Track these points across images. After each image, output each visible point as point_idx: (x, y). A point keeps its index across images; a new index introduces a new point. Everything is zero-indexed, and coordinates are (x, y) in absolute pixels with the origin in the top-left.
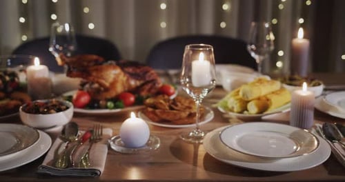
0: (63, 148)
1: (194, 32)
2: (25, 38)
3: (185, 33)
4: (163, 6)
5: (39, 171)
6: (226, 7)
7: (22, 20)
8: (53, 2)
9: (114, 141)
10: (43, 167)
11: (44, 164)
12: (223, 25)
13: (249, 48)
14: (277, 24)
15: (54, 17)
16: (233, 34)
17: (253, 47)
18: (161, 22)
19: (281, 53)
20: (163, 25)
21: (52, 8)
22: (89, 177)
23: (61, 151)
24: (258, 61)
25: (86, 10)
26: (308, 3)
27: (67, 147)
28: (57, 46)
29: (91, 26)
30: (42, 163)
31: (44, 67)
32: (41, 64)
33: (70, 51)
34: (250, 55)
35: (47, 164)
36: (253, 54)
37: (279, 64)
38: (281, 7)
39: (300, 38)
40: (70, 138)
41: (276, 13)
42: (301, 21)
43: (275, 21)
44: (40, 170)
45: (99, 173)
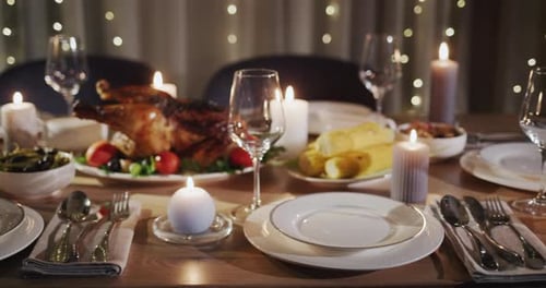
0: (63, 231)
1: (280, 50)
2: (11, 61)
3: (266, 51)
4: (232, 10)
5: (24, 268)
6: (331, 10)
7: (7, 32)
8: (56, 3)
9: (158, 223)
10: (31, 262)
11: (32, 256)
12: (327, 39)
13: (363, 75)
14: (412, 37)
15: (58, 26)
16: (343, 54)
17: (369, 73)
18: (228, 34)
19: (418, 83)
20: (232, 39)
21: (54, 13)
22: (102, 276)
23: (59, 236)
24: (376, 96)
25: (109, 16)
26: (461, 4)
27: (69, 230)
28: (58, 74)
29: (118, 41)
30: (28, 255)
31: (28, 105)
32: (25, 100)
33: (78, 81)
34: (364, 86)
35: (37, 257)
36: (368, 85)
37: (416, 101)
38: (418, 10)
39: (444, 59)
40: (75, 216)
41: (411, 21)
42: (450, 32)
43: (408, 33)
44: (26, 266)
45: (118, 270)
